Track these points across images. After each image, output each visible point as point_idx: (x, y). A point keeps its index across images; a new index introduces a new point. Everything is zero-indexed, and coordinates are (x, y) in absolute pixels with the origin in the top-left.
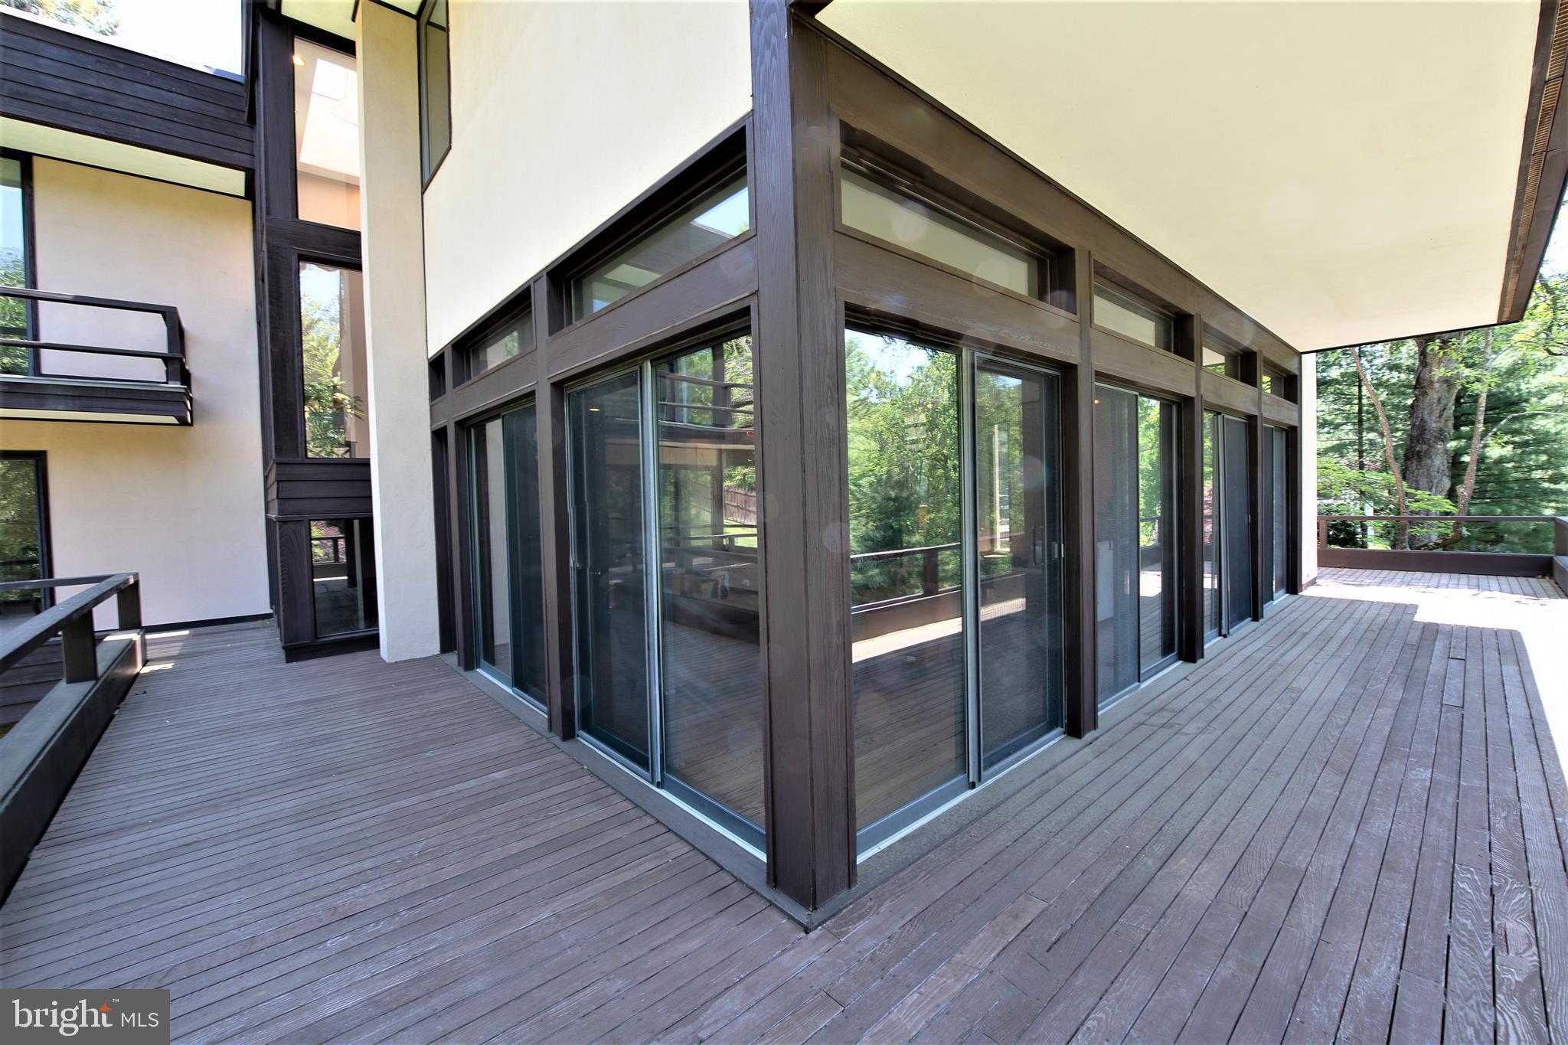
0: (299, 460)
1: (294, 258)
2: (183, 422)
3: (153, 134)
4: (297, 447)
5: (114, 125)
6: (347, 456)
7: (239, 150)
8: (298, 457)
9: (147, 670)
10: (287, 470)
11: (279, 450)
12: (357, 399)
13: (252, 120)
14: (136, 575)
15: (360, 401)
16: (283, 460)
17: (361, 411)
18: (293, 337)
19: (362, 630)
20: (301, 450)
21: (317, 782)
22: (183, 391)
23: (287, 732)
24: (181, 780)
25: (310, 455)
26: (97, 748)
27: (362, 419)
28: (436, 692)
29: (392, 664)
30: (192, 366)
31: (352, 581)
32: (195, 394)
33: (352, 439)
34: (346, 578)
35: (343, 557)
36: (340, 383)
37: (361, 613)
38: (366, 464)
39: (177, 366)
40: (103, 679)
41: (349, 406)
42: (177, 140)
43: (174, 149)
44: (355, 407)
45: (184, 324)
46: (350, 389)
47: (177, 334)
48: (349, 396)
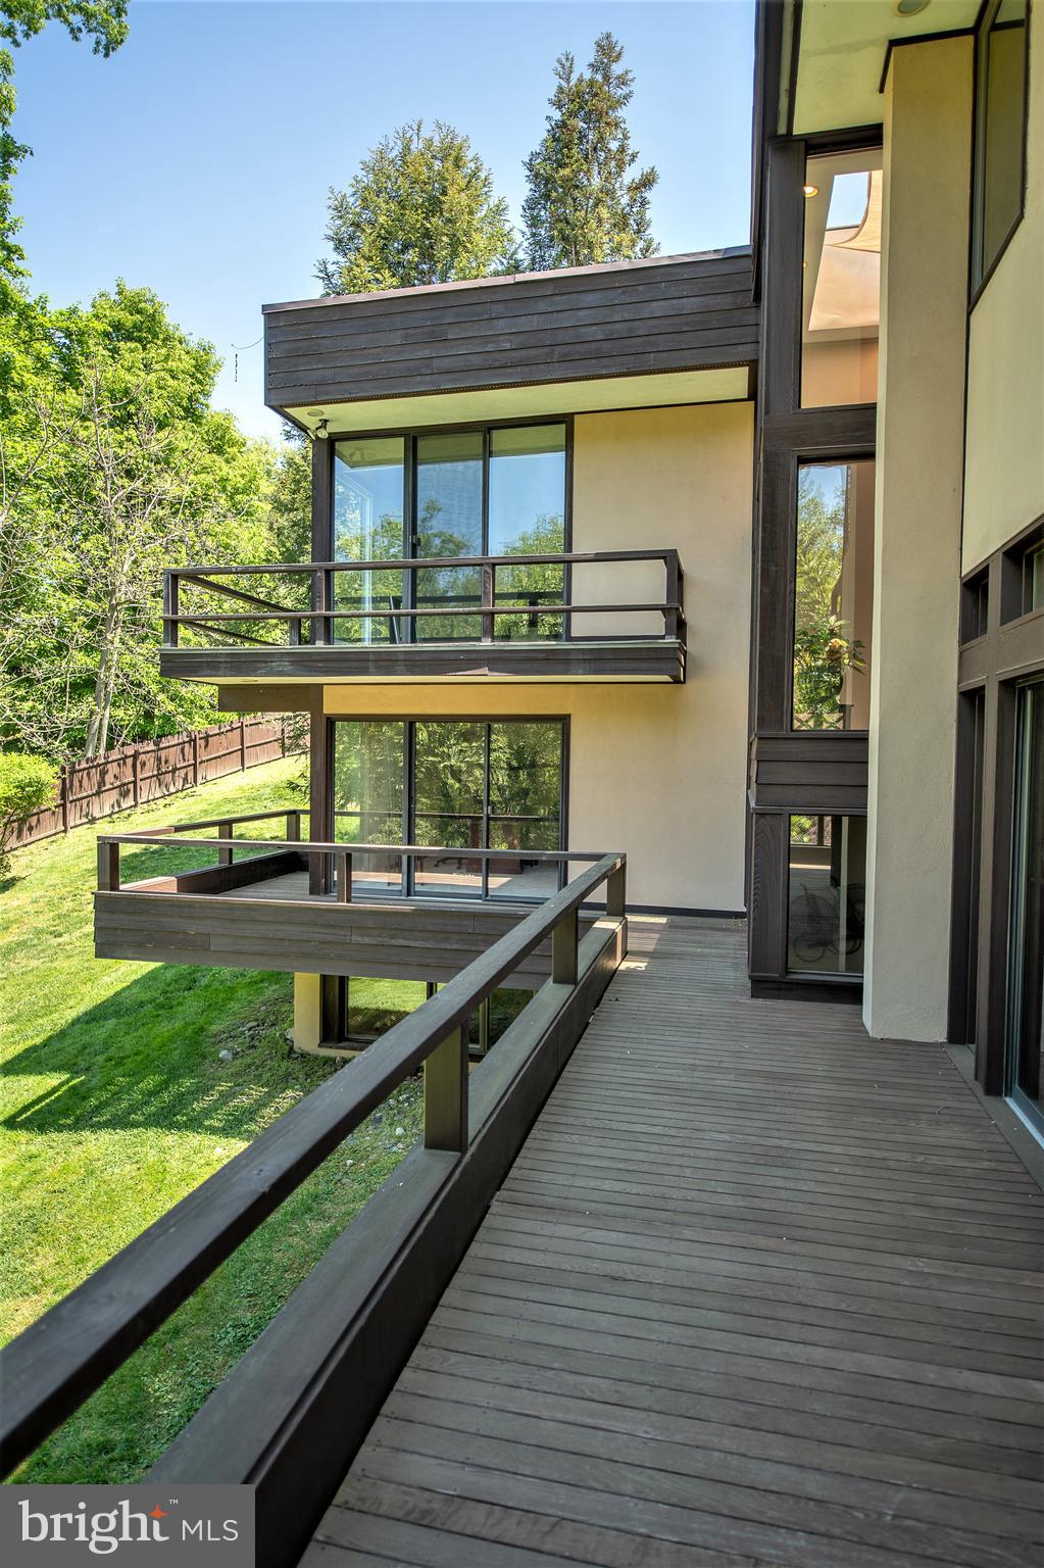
0: (783, 734)
1: (794, 462)
2: (677, 681)
3: (665, 355)
4: (782, 716)
5: (632, 357)
6: (840, 725)
7: (744, 340)
8: (782, 729)
9: (624, 966)
10: (769, 746)
11: (762, 721)
12: (858, 644)
13: (758, 297)
14: (624, 857)
15: (861, 648)
16: (766, 733)
17: (862, 661)
18: (785, 572)
19: (841, 975)
20: (786, 720)
21: (762, 1242)
22: (677, 646)
23: (739, 1122)
24: (627, 1155)
25: (796, 724)
26: (567, 1068)
27: (863, 674)
28: (938, 1122)
29: (875, 1040)
30: (689, 615)
31: (835, 880)
32: (689, 648)
33: (848, 702)
34: (829, 867)
35: (828, 842)
36: (839, 623)
37: (843, 931)
38: (862, 738)
39: (674, 619)
40: (582, 983)
41: (847, 656)
42: (686, 353)
43: (683, 364)
44: (854, 656)
45: (684, 567)
46: (849, 632)
47: (677, 579)
48: (847, 641)
